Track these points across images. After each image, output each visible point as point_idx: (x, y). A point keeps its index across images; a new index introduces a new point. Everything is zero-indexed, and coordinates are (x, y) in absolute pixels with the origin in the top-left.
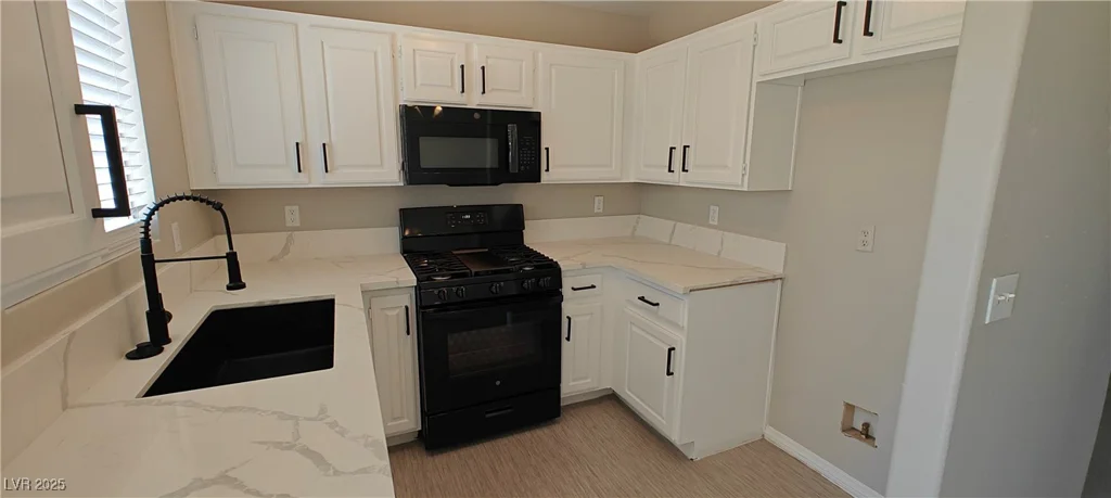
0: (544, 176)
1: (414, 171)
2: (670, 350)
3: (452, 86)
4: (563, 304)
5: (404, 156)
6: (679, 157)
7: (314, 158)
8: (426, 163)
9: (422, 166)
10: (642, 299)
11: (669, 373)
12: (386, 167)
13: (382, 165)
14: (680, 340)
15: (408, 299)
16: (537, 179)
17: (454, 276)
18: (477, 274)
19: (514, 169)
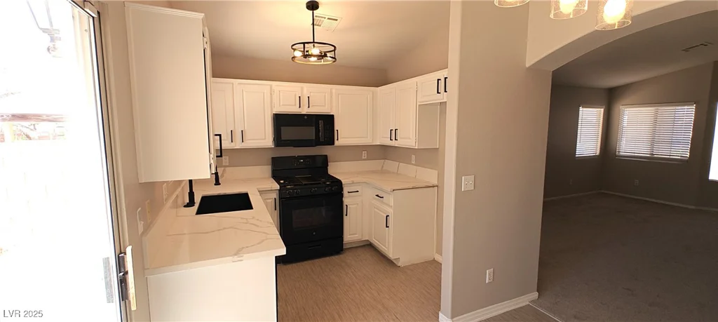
0: (336, 143)
1: (279, 140)
2: (387, 216)
3: (295, 105)
4: (344, 199)
5: (274, 135)
6: (394, 134)
7: (238, 136)
8: (284, 137)
9: (283, 139)
10: (377, 196)
11: (387, 227)
12: (267, 140)
13: (265, 139)
14: (390, 211)
15: (275, 195)
16: (333, 144)
17: (295, 185)
18: (305, 185)
19: (322, 140)
